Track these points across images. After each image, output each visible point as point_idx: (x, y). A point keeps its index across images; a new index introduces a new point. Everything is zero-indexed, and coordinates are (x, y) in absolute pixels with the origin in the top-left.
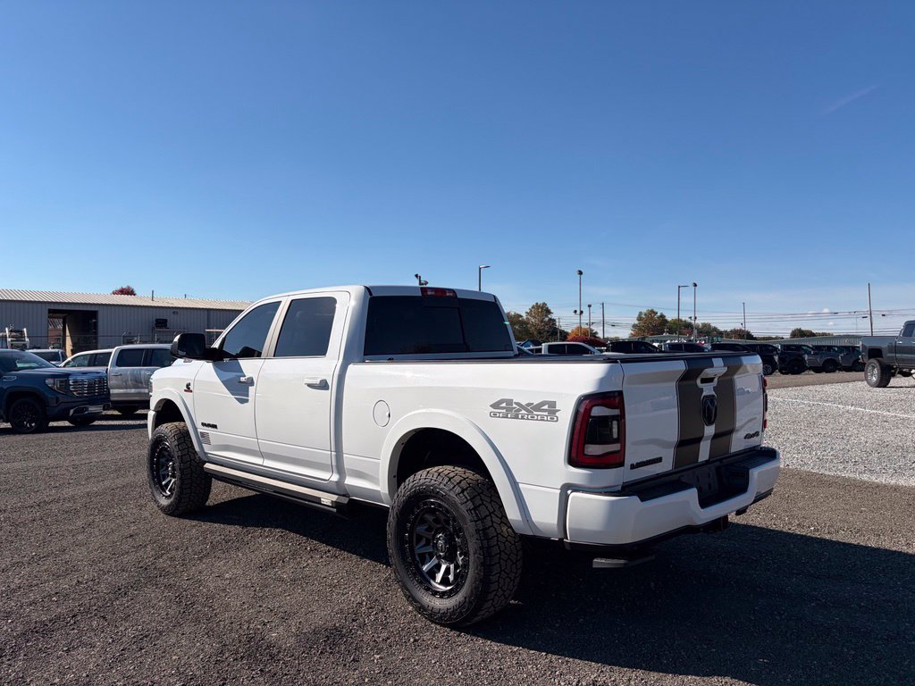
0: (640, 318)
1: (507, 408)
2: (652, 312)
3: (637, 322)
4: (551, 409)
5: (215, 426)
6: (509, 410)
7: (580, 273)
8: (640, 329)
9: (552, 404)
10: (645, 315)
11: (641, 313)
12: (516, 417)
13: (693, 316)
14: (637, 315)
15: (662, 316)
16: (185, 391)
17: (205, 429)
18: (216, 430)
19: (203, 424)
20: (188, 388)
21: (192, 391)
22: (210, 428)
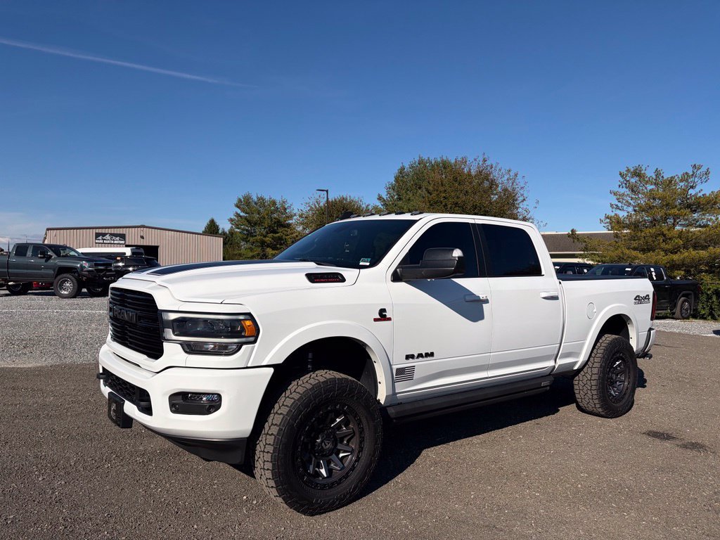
1: (638, 299)
4: (648, 298)
5: (432, 355)
9: (649, 296)
12: (641, 303)
16: (376, 320)
17: (411, 363)
18: (431, 358)
19: (408, 357)
20: (383, 316)
21: (389, 319)
22: (421, 359)
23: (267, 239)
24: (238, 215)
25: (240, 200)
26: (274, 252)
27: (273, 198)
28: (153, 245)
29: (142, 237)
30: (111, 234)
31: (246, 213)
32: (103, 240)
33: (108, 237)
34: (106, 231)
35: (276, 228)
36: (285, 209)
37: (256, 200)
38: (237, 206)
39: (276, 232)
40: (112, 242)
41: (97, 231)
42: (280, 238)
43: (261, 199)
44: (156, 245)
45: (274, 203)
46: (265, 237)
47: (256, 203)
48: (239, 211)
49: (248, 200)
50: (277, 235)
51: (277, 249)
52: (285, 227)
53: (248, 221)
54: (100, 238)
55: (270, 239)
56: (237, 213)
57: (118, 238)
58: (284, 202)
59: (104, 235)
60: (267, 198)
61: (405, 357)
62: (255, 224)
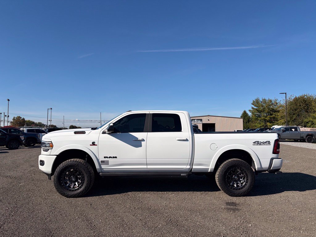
0: (14, 119)
1: (257, 143)
2: (20, 117)
3: (12, 121)
4: (269, 143)
5: (116, 157)
6: (258, 143)
7: (9, 100)
8: (14, 124)
9: (269, 142)
10: (16, 118)
11: (14, 117)
12: (260, 145)
13: (50, 120)
14: (13, 118)
15: (24, 119)
16: (90, 145)
17: (106, 159)
18: (116, 159)
19: (105, 157)
20: (93, 144)
21: (96, 145)
22: (111, 158)
23: (267, 118)
24: (253, 108)
25: (254, 101)
26: (270, 124)
27: (271, 99)
28: (213, 123)
29: (209, 120)
30: (197, 119)
31: (257, 107)
32: (194, 122)
33: (196, 120)
34: (195, 118)
35: (271, 113)
36: (277, 103)
37: (262, 100)
38: (253, 104)
39: (271, 115)
40: (197, 122)
41: (192, 118)
42: (274, 118)
43: (264, 100)
44: (214, 123)
45: (271, 101)
46: (266, 117)
47: (261, 102)
48: (253, 106)
49: (258, 101)
50: (273, 116)
51: (273, 123)
52: (277, 112)
53: (257, 110)
54: (193, 121)
55: (269, 118)
56: (252, 107)
57: (199, 121)
58: (276, 100)
59: (194, 120)
60: (267, 99)
61: (104, 157)
62: (261, 111)
